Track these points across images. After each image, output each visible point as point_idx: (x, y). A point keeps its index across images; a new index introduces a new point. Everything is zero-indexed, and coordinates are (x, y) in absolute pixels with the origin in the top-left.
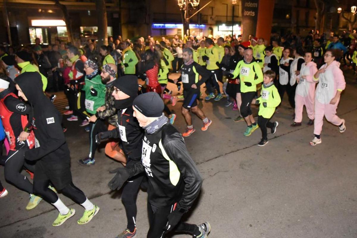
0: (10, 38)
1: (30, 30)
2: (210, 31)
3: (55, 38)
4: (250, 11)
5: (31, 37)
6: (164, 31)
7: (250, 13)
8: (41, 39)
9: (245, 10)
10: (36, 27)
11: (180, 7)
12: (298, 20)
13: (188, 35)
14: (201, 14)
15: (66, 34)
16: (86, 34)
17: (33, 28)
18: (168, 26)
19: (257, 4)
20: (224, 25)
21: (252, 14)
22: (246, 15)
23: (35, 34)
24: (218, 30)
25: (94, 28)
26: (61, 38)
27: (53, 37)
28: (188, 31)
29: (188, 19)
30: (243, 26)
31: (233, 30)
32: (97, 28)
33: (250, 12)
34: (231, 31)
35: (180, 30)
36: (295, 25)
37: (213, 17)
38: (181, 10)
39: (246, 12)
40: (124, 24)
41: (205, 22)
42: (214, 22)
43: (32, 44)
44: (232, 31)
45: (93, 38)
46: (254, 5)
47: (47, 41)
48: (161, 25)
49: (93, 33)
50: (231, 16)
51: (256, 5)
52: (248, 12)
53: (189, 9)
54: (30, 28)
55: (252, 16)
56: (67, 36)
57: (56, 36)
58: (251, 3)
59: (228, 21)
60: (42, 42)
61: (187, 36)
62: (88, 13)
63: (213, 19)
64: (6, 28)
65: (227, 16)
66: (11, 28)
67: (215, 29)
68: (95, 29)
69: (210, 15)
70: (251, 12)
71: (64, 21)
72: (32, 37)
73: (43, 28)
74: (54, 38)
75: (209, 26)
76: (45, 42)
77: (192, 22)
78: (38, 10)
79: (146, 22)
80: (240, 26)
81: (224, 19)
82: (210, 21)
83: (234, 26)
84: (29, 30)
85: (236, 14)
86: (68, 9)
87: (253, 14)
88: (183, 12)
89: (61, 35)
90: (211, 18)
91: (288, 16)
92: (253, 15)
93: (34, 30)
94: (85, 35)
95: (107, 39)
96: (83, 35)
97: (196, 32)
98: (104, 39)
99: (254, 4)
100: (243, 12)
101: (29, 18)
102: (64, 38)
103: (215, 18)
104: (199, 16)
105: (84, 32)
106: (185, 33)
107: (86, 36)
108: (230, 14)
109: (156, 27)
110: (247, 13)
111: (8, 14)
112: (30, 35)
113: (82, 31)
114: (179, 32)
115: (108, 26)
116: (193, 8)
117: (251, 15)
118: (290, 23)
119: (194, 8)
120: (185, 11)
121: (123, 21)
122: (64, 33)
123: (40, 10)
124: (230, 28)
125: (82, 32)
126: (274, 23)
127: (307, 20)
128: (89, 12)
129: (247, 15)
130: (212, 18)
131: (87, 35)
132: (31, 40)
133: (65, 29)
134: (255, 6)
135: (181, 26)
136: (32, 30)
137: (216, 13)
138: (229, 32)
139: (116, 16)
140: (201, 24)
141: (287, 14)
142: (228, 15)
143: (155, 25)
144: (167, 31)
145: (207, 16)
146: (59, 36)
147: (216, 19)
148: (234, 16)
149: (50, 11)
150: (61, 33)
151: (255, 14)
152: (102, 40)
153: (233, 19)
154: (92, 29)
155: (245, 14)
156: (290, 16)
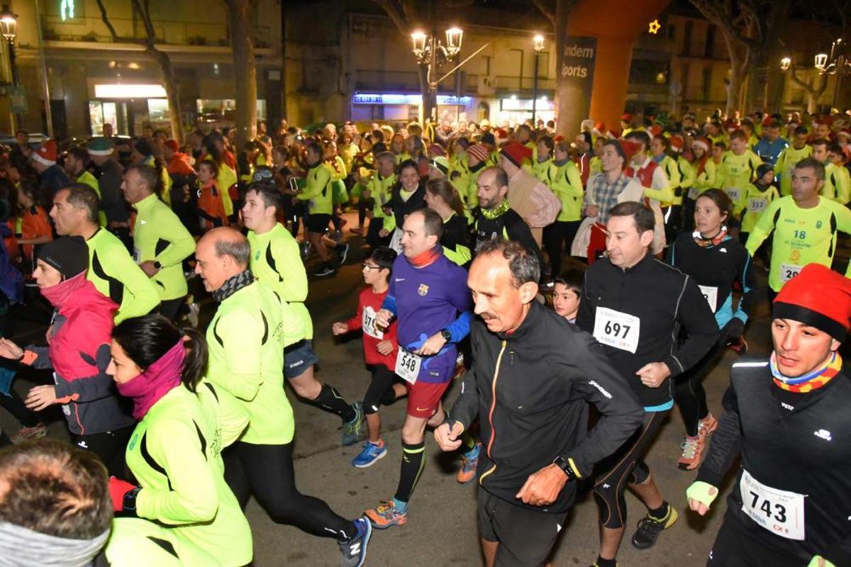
0: (49, 122)
1: (92, 106)
2: (483, 110)
3: (144, 123)
4: (577, 66)
5: (92, 122)
6: (379, 111)
7: (577, 71)
8: (115, 126)
9: (564, 64)
10: (103, 101)
11: (418, 57)
12: (685, 87)
13: (434, 119)
14: (463, 73)
15: (166, 114)
16: (208, 115)
17: (97, 102)
18: (388, 98)
19: (592, 51)
20: (514, 97)
21: (580, 73)
22: (567, 75)
23: (101, 116)
24: (501, 109)
25: (225, 102)
26: (155, 123)
27: (138, 121)
28: (434, 110)
29: (434, 84)
30: (560, 101)
31: (536, 109)
32: (233, 102)
33: (575, 69)
34: (529, 111)
35: (415, 107)
36: (680, 99)
37: (490, 79)
38: (419, 63)
39: (566, 67)
40: (290, 93)
41: (471, 91)
42: (492, 92)
43: (94, 136)
44: (534, 111)
45: (224, 126)
46: (586, 52)
47: (127, 130)
48: (374, 97)
49: (223, 113)
50: (532, 78)
51: (590, 53)
52: (571, 68)
53: (438, 62)
54: (91, 102)
55: (580, 78)
56: (169, 120)
57: (145, 118)
58: (578, 47)
59: (525, 89)
60: (115, 132)
61: (431, 121)
62: (214, 69)
63: (489, 84)
64: (43, 102)
65: (521, 78)
66: (52, 102)
67: (494, 106)
68: (230, 104)
69: (484, 75)
70: (579, 68)
71: (163, 86)
72: (95, 121)
73: (119, 103)
74: (141, 123)
75: (480, 100)
76: (121, 131)
77: (442, 90)
78: (107, 63)
79: (339, 90)
80: (551, 99)
81: (515, 84)
82: (482, 89)
83: (537, 101)
84: (90, 105)
85: (542, 72)
86: (172, 60)
87: (583, 72)
88: (424, 67)
89: (155, 117)
90: (485, 81)
91: (661, 76)
92: (583, 74)
93: (100, 106)
94: (206, 118)
95: (254, 128)
96: (201, 118)
97: (449, 111)
98: (249, 127)
99: (585, 50)
100: (559, 68)
101: (90, 80)
102: (161, 123)
103: (495, 80)
104: (459, 77)
105: (205, 110)
106: (427, 114)
107: (209, 121)
108: (528, 72)
109: (361, 101)
110: (569, 71)
111: (47, 71)
112: (92, 118)
113: (201, 109)
114: (413, 112)
115: (259, 98)
116: (448, 59)
117: (578, 75)
118: (667, 93)
119: (450, 59)
120: (429, 67)
121: (289, 88)
122: (163, 112)
123: (113, 64)
124: (529, 104)
125: (201, 112)
126: (629, 92)
127: (706, 88)
128: (216, 67)
129: (570, 74)
130: (487, 83)
131: (210, 117)
132: (93, 127)
133: (165, 104)
134: (587, 56)
135: (417, 100)
136: (96, 105)
137: (495, 70)
138: (526, 113)
139: (274, 76)
140: (462, 96)
141: (661, 71)
142: (524, 75)
143: (359, 96)
144: (386, 109)
145: (477, 76)
146: (152, 120)
147: (496, 85)
148: (537, 78)
149: (134, 66)
150: (155, 113)
151: (587, 72)
152: (246, 129)
153: (536, 84)
154: (222, 106)
155: (564, 74)
156: (668, 77)
